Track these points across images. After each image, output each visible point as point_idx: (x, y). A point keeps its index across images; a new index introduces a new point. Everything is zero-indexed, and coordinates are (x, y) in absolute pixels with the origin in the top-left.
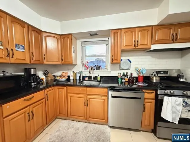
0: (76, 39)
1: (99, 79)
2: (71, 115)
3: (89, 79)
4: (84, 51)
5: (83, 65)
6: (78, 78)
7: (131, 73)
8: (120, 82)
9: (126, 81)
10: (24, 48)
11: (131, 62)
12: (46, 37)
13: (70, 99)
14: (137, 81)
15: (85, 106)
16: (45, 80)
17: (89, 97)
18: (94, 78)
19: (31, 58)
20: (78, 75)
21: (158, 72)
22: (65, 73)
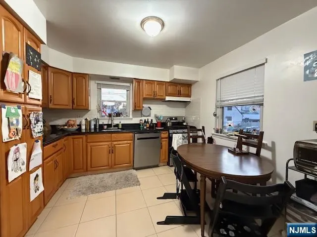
0: (90, 79)
1: (120, 127)
2: (91, 167)
3: (108, 127)
7: (152, 120)
8: (142, 129)
9: (147, 127)
11: (151, 109)
12: (53, 73)
13: (91, 149)
14: (156, 126)
15: (110, 153)
17: (115, 143)
18: (114, 126)
20: (93, 123)
21: (171, 119)
22: (73, 121)
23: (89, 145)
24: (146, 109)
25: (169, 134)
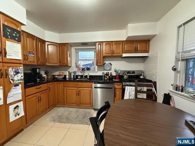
0: (71, 46)
1: (88, 77)
2: (66, 103)
3: (81, 77)
4: (77, 56)
5: (77, 66)
6: (72, 77)
7: (111, 73)
8: (103, 80)
9: (107, 79)
10: (33, 54)
11: (111, 65)
12: (48, 45)
13: (66, 91)
14: (115, 78)
15: (77, 95)
16: (46, 78)
17: (80, 89)
18: (85, 77)
19: (38, 61)
20: (72, 74)
21: (129, 72)
22: (62, 73)
23: (65, 88)
24: (107, 65)
25: (123, 86)
